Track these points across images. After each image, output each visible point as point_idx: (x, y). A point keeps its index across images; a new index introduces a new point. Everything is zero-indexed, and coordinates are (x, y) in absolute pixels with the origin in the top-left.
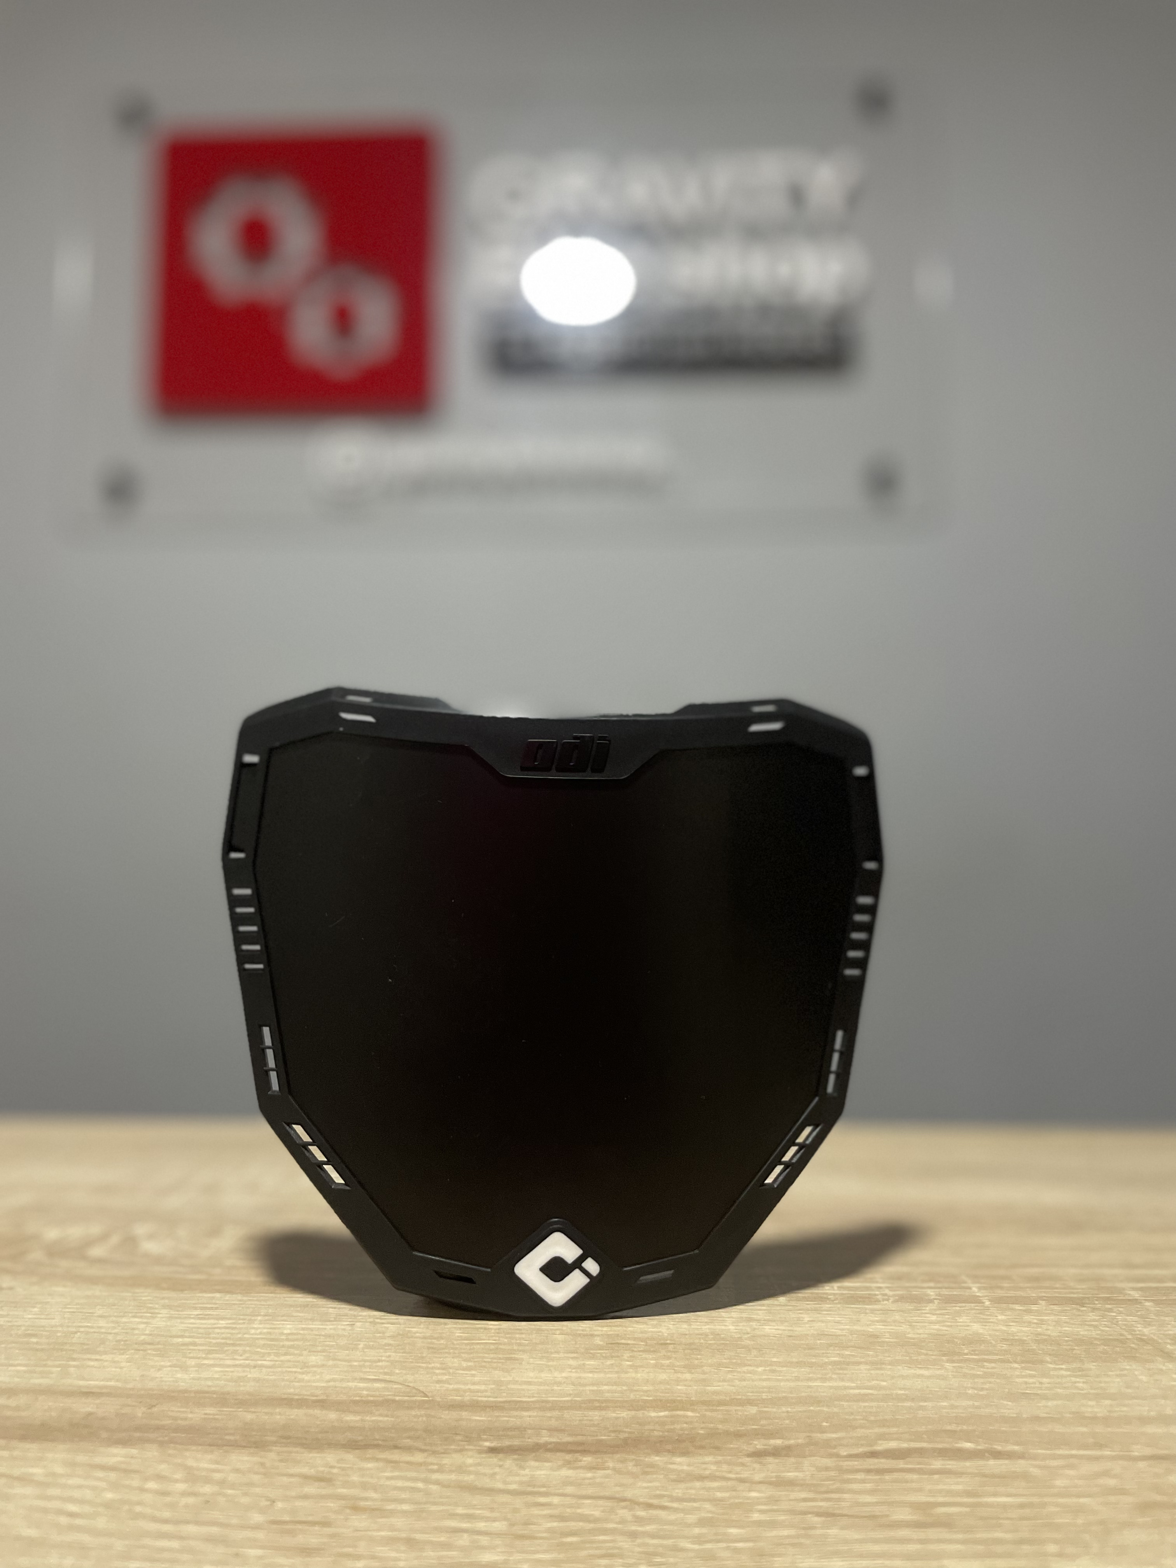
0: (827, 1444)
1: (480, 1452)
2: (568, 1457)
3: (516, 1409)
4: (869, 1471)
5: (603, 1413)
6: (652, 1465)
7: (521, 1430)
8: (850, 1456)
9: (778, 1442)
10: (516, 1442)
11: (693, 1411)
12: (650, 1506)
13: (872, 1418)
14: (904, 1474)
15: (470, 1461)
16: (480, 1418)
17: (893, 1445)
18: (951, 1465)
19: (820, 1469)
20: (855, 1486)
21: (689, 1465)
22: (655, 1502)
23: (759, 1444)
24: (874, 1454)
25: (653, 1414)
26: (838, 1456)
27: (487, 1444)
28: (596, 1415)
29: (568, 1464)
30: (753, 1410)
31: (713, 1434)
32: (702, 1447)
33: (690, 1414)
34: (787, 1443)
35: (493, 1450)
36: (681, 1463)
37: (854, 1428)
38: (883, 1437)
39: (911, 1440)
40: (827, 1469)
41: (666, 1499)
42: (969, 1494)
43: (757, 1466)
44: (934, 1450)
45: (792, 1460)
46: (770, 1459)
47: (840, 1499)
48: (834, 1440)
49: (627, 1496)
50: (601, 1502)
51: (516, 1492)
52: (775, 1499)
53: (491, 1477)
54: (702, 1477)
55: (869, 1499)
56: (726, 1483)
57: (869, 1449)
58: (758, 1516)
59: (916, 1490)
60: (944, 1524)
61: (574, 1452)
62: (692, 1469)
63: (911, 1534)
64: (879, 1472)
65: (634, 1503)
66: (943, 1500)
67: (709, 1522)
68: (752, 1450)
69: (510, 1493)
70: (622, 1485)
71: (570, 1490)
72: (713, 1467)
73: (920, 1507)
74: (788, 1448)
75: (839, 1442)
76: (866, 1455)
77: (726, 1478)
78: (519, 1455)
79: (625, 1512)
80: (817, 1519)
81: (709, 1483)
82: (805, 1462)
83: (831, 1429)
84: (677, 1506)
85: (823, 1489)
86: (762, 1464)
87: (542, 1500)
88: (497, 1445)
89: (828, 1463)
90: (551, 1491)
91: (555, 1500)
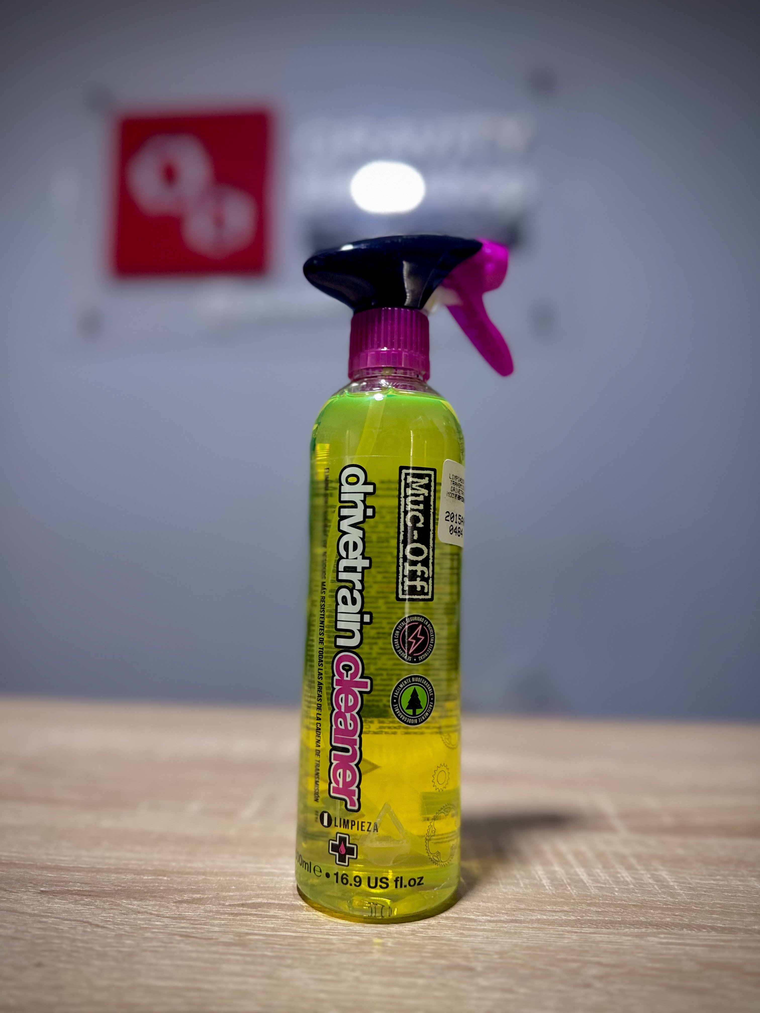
0: (225, 898)
1: (35, 893)
2: (78, 898)
3: (74, 871)
4: (232, 914)
5: (119, 876)
6: (119, 905)
7: (67, 882)
8: (230, 905)
9: (198, 896)
10: (58, 889)
11: (168, 877)
12: (97, 926)
13: (262, 885)
14: (249, 916)
15: (25, 897)
16: (51, 875)
17: (259, 900)
18: (280, 913)
19: (206, 911)
20: (216, 922)
21: (138, 906)
22: (101, 924)
23: (186, 897)
24: (243, 905)
25: (145, 877)
26: (224, 905)
27: (42, 889)
28: (113, 876)
29: (76, 902)
30: (201, 878)
31: (168, 890)
32: (155, 897)
33: (165, 878)
34: (202, 896)
35: (42, 891)
36: (135, 904)
37: (246, 890)
38: (257, 896)
39: (271, 899)
40: (211, 911)
41: (109, 923)
42: (273, 929)
43: (174, 908)
44: (278, 904)
45: (196, 906)
46: (185, 905)
47: (200, 928)
48: (230, 896)
49: (90, 920)
50: (73, 922)
51: (34, 915)
52: (166, 926)
53: (28, 906)
54: (139, 912)
55: (217, 929)
56: (149, 916)
57: (244, 902)
58: (148, 935)
59: (246, 925)
60: (243, 945)
61: (84, 895)
62: (138, 908)
63: (220, 949)
64: (237, 915)
65: (91, 924)
66: (255, 932)
67: (119, 936)
68: (179, 899)
69: (31, 915)
70: (93, 914)
71: (64, 915)
72: (150, 908)
73: (239, 935)
74: (200, 899)
75: (231, 898)
76: (239, 905)
77: (151, 914)
78: (53, 896)
79: (80, 928)
80: (178, 938)
81: (140, 916)
82: (202, 907)
83: (233, 891)
84: (111, 927)
85: (199, 922)
86: (178, 907)
87: (44, 920)
88: (47, 889)
89: (215, 909)
90: (53, 915)
91: (50, 920)
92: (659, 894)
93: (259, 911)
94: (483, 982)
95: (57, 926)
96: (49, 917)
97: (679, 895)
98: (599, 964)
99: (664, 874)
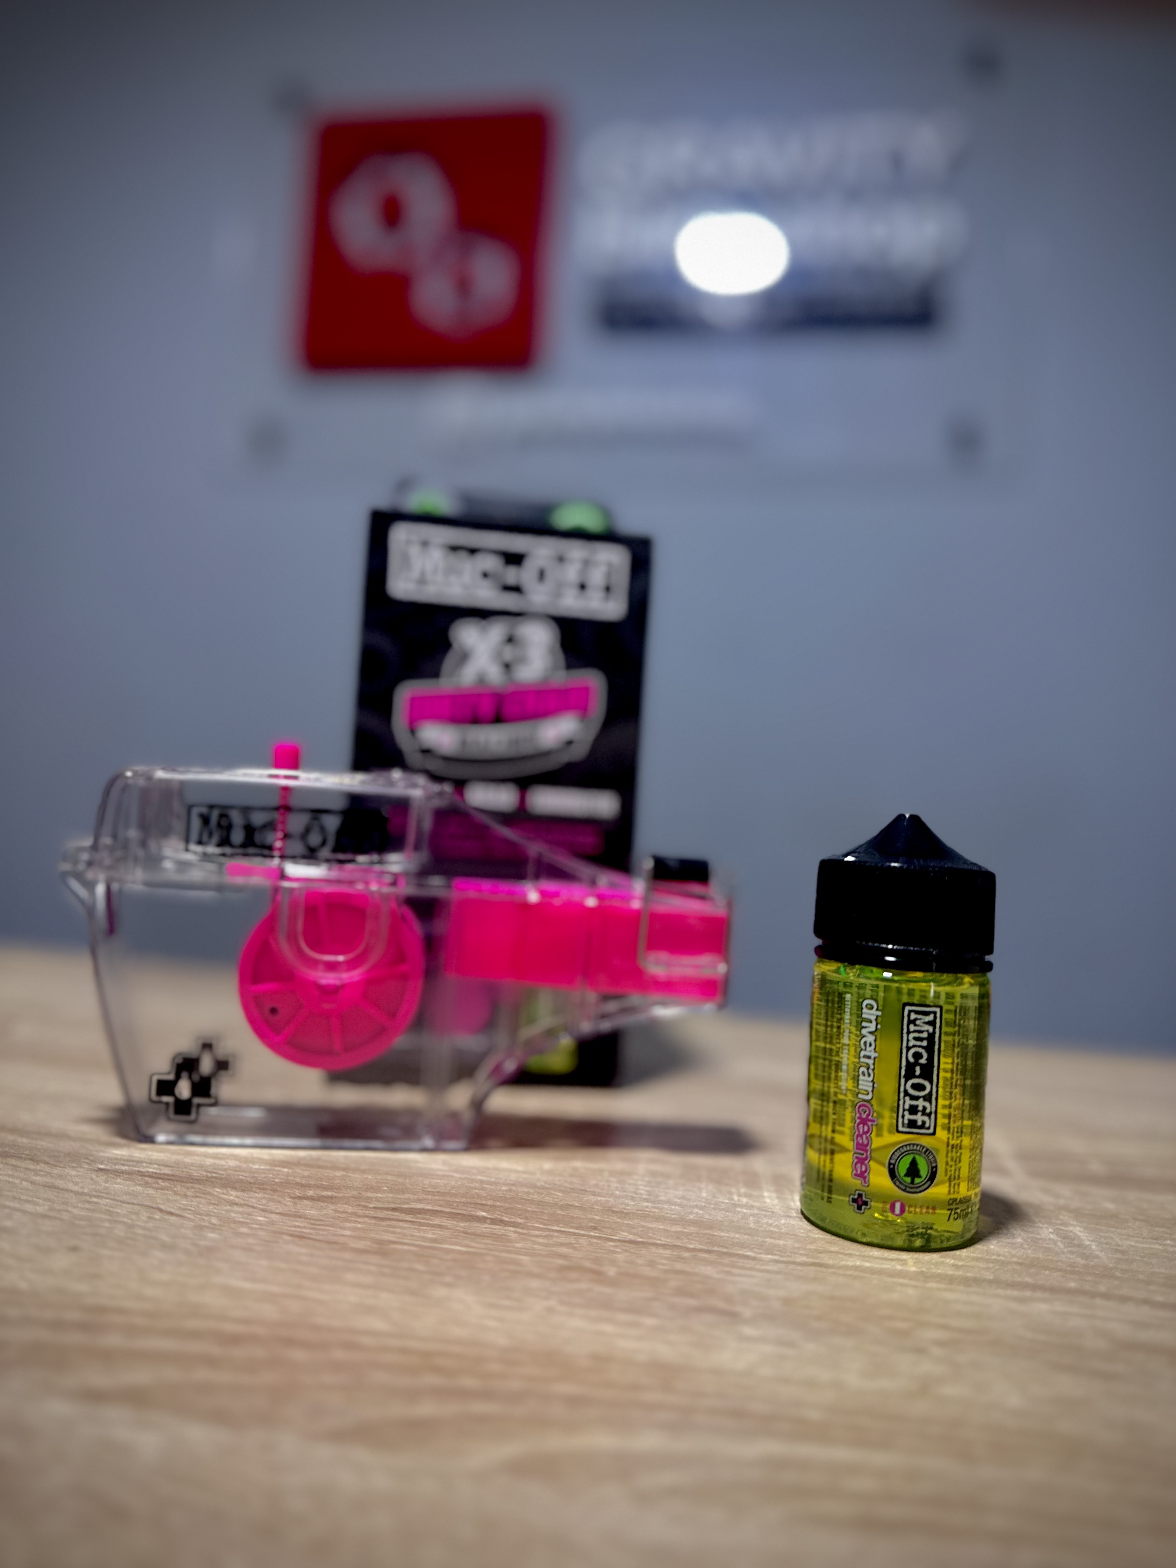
0: (369, 1199)
1: (89, 1170)
4: (375, 1218)
6: (208, 1194)
8: (375, 1208)
9: (330, 1193)
12: (171, 1214)
15: (73, 1173)
17: (420, 1206)
18: (449, 1223)
19: (336, 1211)
20: (348, 1225)
21: (237, 1197)
22: (178, 1212)
23: (311, 1193)
24: (394, 1209)
26: (364, 1206)
27: (101, 1166)
29: (146, 1185)
30: (338, 1174)
31: (285, 1183)
32: (264, 1189)
33: (286, 1170)
34: (335, 1194)
35: (101, 1170)
36: (233, 1195)
37: (403, 1193)
38: (420, 1201)
39: (440, 1206)
40: (344, 1212)
41: (189, 1212)
42: (434, 1240)
43: (289, 1204)
45: (324, 1204)
46: (307, 1202)
47: (324, 1230)
48: (376, 1198)
49: (162, 1207)
50: (136, 1207)
51: (83, 1194)
52: (272, 1223)
53: (76, 1184)
54: (236, 1204)
55: (348, 1233)
56: (250, 1210)
57: (397, 1206)
58: (245, 1230)
59: (393, 1233)
60: (383, 1254)
61: (160, 1178)
62: (237, 1199)
63: (347, 1256)
64: (382, 1219)
65: (160, 1210)
66: (406, 1241)
67: (201, 1228)
68: (300, 1195)
69: (76, 1193)
70: (168, 1200)
71: (125, 1198)
72: (253, 1200)
73: (381, 1242)
74: (332, 1198)
75: (378, 1200)
76: (388, 1209)
77: (254, 1207)
78: (115, 1175)
79: (144, 1214)
80: (287, 1238)
81: (236, 1208)
82: (332, 1207)
83: (384, 1191)
84: (192, 1217)
85: (323, 1223)
86: (295, 1204)
87: (95, 1200)
88: (108, 1168)
89: (350, 1209)
90: (110, 1197)
91: (103, 1201)
92: (1063, 1253)
93: (418, 1218)
94: (748, 1331)
95: (111, 1209)
96: (103, 1197)
97: (1097, 1257)
98: (945, 1327)
99: (1077, 1230)
